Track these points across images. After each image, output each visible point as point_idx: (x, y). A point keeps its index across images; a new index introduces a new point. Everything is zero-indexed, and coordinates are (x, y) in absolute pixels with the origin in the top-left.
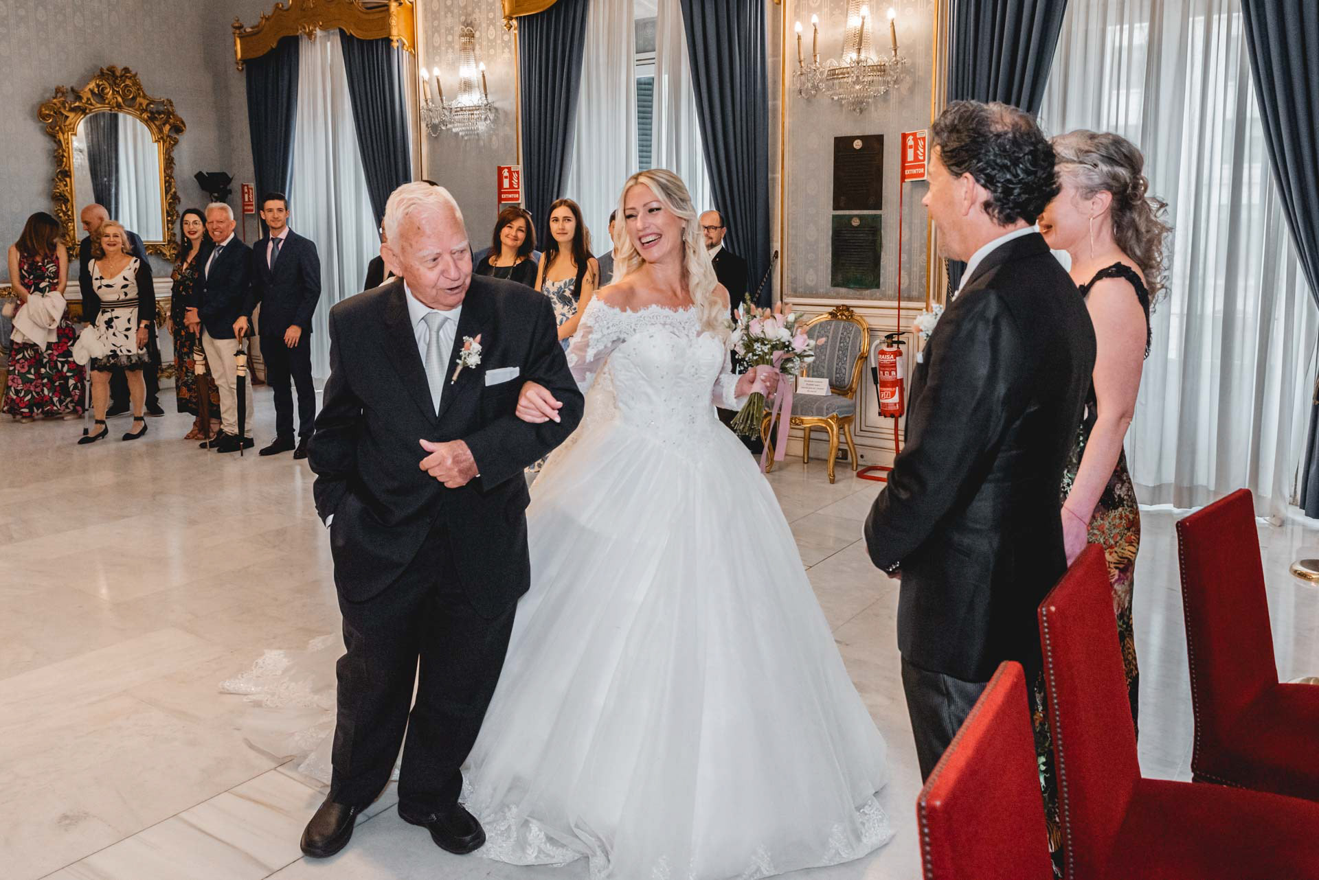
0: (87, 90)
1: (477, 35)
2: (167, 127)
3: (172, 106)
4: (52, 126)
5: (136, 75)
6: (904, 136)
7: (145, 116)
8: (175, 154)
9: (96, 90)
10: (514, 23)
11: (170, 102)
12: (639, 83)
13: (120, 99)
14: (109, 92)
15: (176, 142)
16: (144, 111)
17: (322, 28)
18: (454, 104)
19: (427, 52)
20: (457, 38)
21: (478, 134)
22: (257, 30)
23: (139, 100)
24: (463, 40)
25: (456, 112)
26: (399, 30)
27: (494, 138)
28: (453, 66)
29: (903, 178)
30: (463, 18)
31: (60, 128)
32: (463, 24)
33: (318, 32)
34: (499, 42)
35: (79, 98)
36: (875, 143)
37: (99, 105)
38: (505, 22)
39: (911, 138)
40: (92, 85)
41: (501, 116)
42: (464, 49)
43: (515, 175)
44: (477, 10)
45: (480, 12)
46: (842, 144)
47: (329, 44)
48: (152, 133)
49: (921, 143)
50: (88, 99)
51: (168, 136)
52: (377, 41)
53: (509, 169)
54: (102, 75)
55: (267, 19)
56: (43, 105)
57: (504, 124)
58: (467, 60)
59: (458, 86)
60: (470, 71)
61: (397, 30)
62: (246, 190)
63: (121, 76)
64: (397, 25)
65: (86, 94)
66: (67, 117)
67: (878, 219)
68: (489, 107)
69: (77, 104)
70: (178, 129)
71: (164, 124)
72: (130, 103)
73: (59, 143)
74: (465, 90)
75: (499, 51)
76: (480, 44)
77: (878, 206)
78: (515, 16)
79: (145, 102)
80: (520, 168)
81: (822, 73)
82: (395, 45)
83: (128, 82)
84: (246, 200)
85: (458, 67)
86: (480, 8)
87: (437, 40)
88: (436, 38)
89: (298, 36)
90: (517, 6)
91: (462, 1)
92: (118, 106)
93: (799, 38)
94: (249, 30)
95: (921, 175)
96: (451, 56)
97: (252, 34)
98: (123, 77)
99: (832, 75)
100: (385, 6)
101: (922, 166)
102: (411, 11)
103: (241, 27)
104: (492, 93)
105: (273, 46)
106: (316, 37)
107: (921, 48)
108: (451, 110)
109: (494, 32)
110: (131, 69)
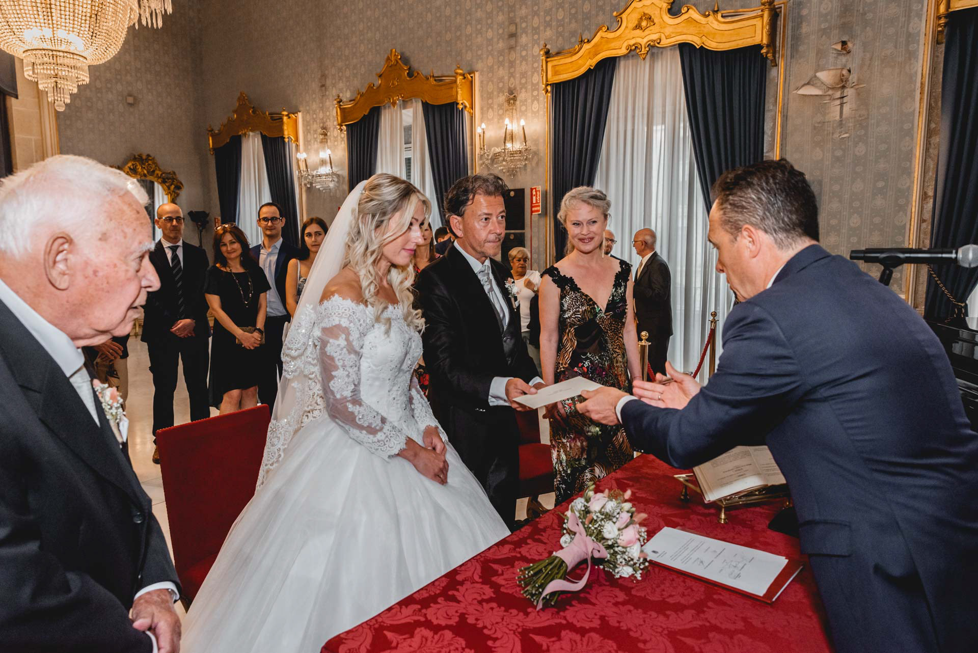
0: (127, 167)
1: (329, 134)
2: (172, 187)
3: (175, 175)
5: (154, 158)
6: (532, 189)
7: (160, 180)
9: (132, 167)
10: (344, 128)
11: (174, 173)
12: (406, 158)
13: (145, 172)
14: (139, 167)
15: (178, 195)
16: (160, 178)
17: (252, 131)
19: (305, 144)
20: (319, 136)
21: (330, 189)
22: (220, 132)
23: (157, 172)
24: (321, 137)
25: (316, 177)
27: (338, 191)
28: (317, 152)
29: (532, 212)
30: (321, 125)
32: (322, 128)
33: (251, 133)
34: (339, 138)
36: (520, 192)
38: (338, 127)
39: (534, 190)
40: (130, 164)
41: (341, 179)
42: (321, 142)
44: (328, 120)
45: (330, 122)
47: (255, 139)
48: (164, 190)
49: (538, 193)
51: (173, 191)
52: (278, 137)
54: (135, 159)
55: (224, 126)
57: (343, 183)
58: (324, 148)
59: (317, 163)
60: (325, 154)
61: (287, 132)
63: (146, 159)
64: (288, 129)
67: (523, 235)
68: (334, 174)
70: (179, 187)
71: (171, 185)
72: (153, 173)
74: (322, 165)
75: (338, 143)
76: (330, 139)
77: (523, 228)
78: (343, 124)
79: (160, 173)
81: (488, 155)
82: (286, 140)
83: (150, 162)
85: (319, 152)
86: (329, 119)
87: (309, 138)
88: (309, 136)
89: (240, 135)
90: (344, 119)
91: (321, 115)
92: (145, 175)
93: (480, 136)
94: (217, 132)
95: (538, 211)
96: (316, 145)
97: (217, 134)
98: (147, 160)
99: (496, 156)
100: (281, 119)
101: (539, 206)
102: (296, 121)
103: (212, 130)
104: (336, 166)
105: (228, 141)
106: (249, 136)
107: (541, 141)
108: (313, 176)
109: (336, 132)
110: (152, 155)
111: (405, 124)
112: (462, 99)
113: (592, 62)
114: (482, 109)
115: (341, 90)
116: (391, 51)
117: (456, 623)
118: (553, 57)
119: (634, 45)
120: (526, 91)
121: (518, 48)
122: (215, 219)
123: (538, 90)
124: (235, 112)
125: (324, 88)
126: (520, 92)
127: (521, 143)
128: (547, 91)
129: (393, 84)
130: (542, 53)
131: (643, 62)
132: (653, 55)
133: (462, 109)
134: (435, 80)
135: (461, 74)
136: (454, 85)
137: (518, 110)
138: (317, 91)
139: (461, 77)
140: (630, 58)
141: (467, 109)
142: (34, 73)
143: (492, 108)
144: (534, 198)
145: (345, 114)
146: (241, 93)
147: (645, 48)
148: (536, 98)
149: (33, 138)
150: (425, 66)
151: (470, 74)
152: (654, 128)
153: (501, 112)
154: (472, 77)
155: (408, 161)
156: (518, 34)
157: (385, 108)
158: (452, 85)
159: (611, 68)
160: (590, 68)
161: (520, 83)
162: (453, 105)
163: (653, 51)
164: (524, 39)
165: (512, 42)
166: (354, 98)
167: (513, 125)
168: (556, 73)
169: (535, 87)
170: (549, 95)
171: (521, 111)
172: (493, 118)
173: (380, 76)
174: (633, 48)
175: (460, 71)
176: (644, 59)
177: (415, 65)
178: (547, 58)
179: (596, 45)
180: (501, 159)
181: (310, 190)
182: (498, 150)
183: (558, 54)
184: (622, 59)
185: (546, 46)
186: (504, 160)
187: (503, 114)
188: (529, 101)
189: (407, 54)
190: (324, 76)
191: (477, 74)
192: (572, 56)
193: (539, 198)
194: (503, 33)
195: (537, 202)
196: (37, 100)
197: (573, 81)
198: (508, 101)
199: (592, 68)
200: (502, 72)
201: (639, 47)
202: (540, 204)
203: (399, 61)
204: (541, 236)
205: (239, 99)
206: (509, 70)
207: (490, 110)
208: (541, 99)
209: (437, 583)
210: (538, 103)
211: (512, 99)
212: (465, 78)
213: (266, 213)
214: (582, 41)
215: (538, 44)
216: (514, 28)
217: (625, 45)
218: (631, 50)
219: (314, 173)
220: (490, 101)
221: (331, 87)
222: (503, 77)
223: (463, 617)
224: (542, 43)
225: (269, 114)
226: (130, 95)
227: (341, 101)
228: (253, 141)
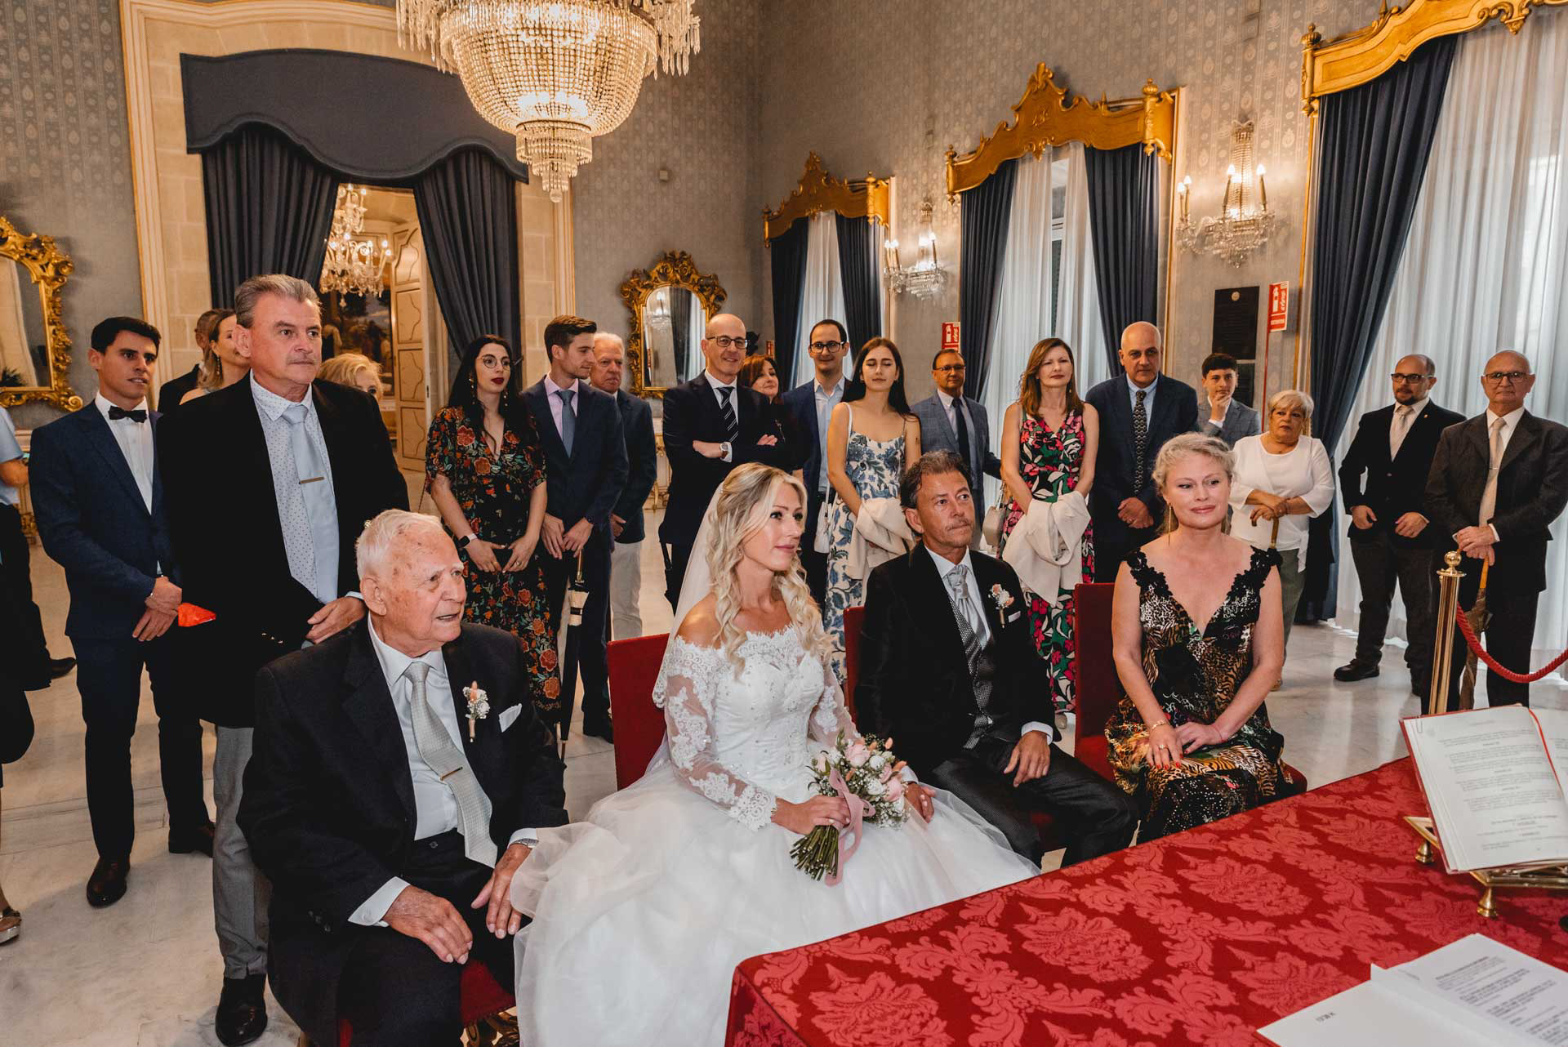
0: (655, 271)
1: (934, 208)
2: (713, 297)
3: (718, 279)
4: (629, 301)
5: (690, 257)
6: (1272, 288)
7: (697, 289)
9: (662, 272)
10: (958, 197)
11: (716, 277)
12: (1054, 243)
13: (679, 277)
14: (670, 270)
16: (695, 285)
17: (823, 209)
18: (915, 270)
19: (898, 226)
20: (920, 212)
21: (931, 296)
22: (780, 215)
23: (693, 276)
24: (923, 213)
25: (916, 276)
27: (942, 298)
28: (916, 237)
29: (1270, 327)
30: (924, 195)
31: (635, 302)
32: (925, 199)
33: (822, 214)
34: (950, 213)
35: (649, 277)
36: (1251, 294)
37: (663, 283)
38: (949, 196)
39: (1276, 289)
40: (659, 267)
41: (950, 279)
42: (923, 222)
43: (955, 330)
44: (934, 187)
45: (937, 188)
46: (1222, 296)
47: (828, 222)
48: (701, 302)
49: (1283, 293)
51: (712, 304)
52: (860, 218)
53: (952, 325)
54: (664, 260)
55: (786, 205)
56: (625, 284)
57: (951, 285)
58: (926, 231)
60: (926, 241)
61: (874, 209)
63: (680, 259)
64: (874, 204)
65: (654, 274)
66: (640, 293)
67: (1251, 369)
68: (939, 272)
69: (648, 283)
70: (720, 297)
71: (712, 294)
73: (634, 313)
74: (922, 257)
75: (949, 222)
76: (936, 217)
77: (1253, 355)
78: (957, 192)
79: (698, 278)
80: (959, 324)
81: (1193, 231)
82: (871, 221)
83: (685, 263)
85: (919, 237)
86: (937, 185)
87: (905, 215)
88: (905, 213)
89: (807, 217)
90: (958, 183)
91: (925, 179)
92: (677, 282)
93: (1182, 198)
94: (775, 214)
95: (1282, 326)
96: (915, 228)
97: (777, 217)
99: (1208, 230)
100: (865, 189)
101: (1283, 317)
102: (887, 191)
103: (770, 212)
104: (943, 259)
105: (790, 226)
106: (819, 218)
107: (1297, 200)
108: (907, 276)
109: (946, 205)
110: (688, 252)
111: (1055, 185)
112: (1152, 134)
113: (1405, 50)
114: (1188, 150)
115: (957, 138)
116: (1038, 66)
117: (936, 978)
118: (1328, 46)
119: (1495, 7)
120: (1273, 114)
121: (1262, 38)
123: (1295, 109)
124: (801, 182)
125: (931, 136)
126: (1261, 116)
127: (1257, 206)
128: (1311, 110)
129: (1038, 121)
130: (1305, 42)
131: (1514, 38)
132: (1538, 20)
133: (1153, 154)
134: (1109, 109)
135: (1153, 95)
136: (1141, 115)
137: (1255, 147)
138: (921, 141)
139: (1154, 100)
140: (1488, 32)
141: (1162, 153)
142: (527, 153)
143: (1208, 148)
144: (1276, 303)
145: (960, 175)
146: (811, 154)
147: (1521, 10)
148: (1290, 125)
149: (543, 235)
150: (1093, 85)
151: (1170, 92)
152: (1533, 163)
153: (1223, 154)
154: (1173, 97)
155: (1057, 246)
156: (1264, 13)
157: (1024, 161)
158: (1137, 115)
159: (1444, 57)
160: (1399, 61)
161: (1263, 100)
162: (1137, 148)
163: (1541, 13)
164: (1273, 21)
165: (1252, 28)
166: (974, 149)
167: (1241, 176)
168: (1329, 77)
169: (1289, 104)
170: (1316, 116)
171: (1259, 148)
172: (1207, 165)
173: (1018, 110)
174: (1495, 12)
175: (1152, 90)
176: (1517, 32)
177: (1077, 86)
178: (1315, 50)
179: (1415, 16)
180: (1216, 235)
181: (902, 296)
182: (1212, 221)
183: (1338, 40)
184: (1470, 36)
185: (1314, 29)
186: (1221, 238)
187: (1227, 156)
188: (1278, 130)
189: (1065, 69)
190: (932, 117)
191: (1183, 91)
192: (1363, 42)
193: (1285, 302)
194: (1236, 14)
195: (1280, 310)
197: (1365, 87)
198: (1238, 134)
199: (1404, 60)
200: (1229, 83)
201: (1508, 9)
202: (1286, 313)
203: (1051, 83)
204: (1287, 370)
205: (808, 162)
206: (1243, 77)
207: (1204, 152)
208: (1300, 125)
209: (927, 915)
210: (1295, 133)
211: (1244, 130)
212: (1160, 100)
213: (820, 335)
214: (1387, 13)
215: (1301, 28)
216: (1257, 5)
217: (1478, 8)
218: (1489, 18)
219: (909, 271)
220: (1205, 136)
221: (941, 134)
222: (1231, 93)
223: (948, 971)
224: (1308, 23)
225: (849, 183)
226: (664, 169)
227: (955, 155)
228: (825, 225)
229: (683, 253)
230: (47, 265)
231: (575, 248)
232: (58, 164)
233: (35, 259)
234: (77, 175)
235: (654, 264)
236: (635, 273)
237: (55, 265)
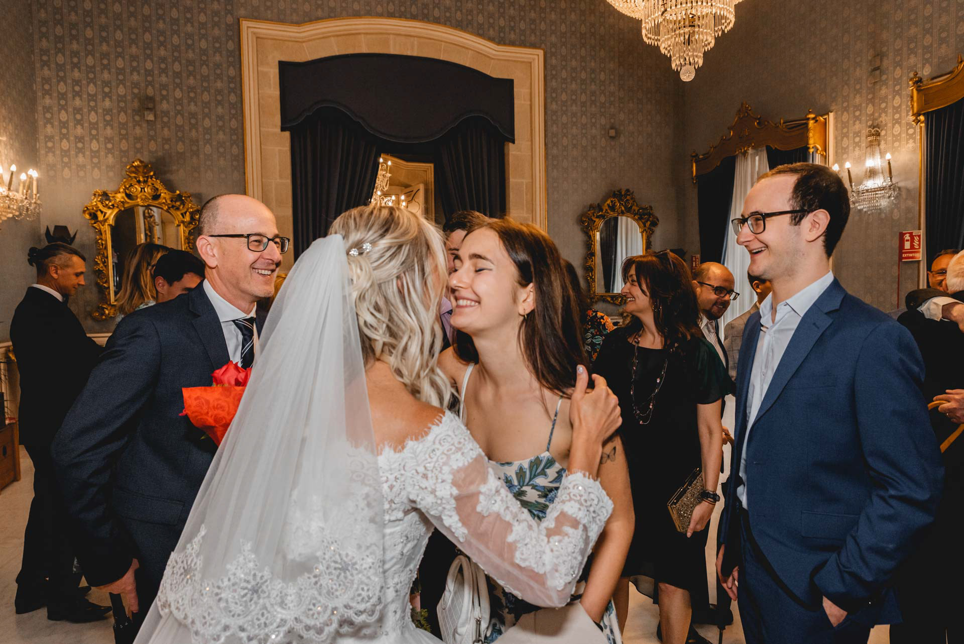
0: (606, 204)
1: (883, 133)
2: (649, 223)
3: (652, 210)
4: (587, 227)
5: (632, 193)
7: (636, 217)
8: (652, 239)
9: (611, 205)
10: (922, 118)
11: (651, 207)
13: (623, 208)
14: (618, 205)
15: (653, 232)
16: (636, 214)
17: (753, 148)
18: (862, 187)
19: (836, 153)
20: (863, 138)
21: (881, 209)
22: (708, 156)
23: (634, 208)
24: (870, 139)
25: (863, 193)
26: (814, 140)
27: (896, 210)
28: (860, 160)
30: (870, 123)
31: (591, 228)
32: (870, 127)
33: (750, 151)
34: (904, 135)
35: (601, 210)
37: (612, 213)
38: (912, 119)
40: (609, 202)
41: (904, 193)
42: (871, 145)
43: (916, 239)
44: (883, 115)
45: (886, 116)
47: (757, 158)
48: (640, 227)
50: (606, 210)
51: (649, 229)
53: (911, 235)
54: (615, 195)
55: (714, 148)
56: (583, 215)
57: (907, 199)
58: (873, 154)
59: (864, 173)
60: (874, 162)
62: (694, 259)
64: (813, 137)
65: (605, 207)
66: (595, 221)
68: (892, 187)
69: (600, 213)
70: (654, 224)
71: (647, 221)
72: (628, 211)
73: (590, 237)
74: (870, 177)
75: (904, 142)
76: (886, 140)
78: (923, 112)
79: (637, 209)
80: (922, 232)
82: (811, 150)
83: (628, 197)
84: (694, 265)
85: (865, 160)
86: (886, 113)
87: (845, 142)
89: (735, 156)
90: (924, 105)
91: (870, 110)
92: (622, 212)
94: (701, 157)
96: (859, 150)
97: (704, 159)
98: (626, 195)
100: (807, 124)
102: (825, 124)
103: (697, 155)
104: (900, 175)
105: (717, 165)
106: (747, 155)
109: (904, 127)
110: (631, 190)
122: (692, 257)
124: (731, 128)
125: (878, 72)
138: (865, 78)
145: (927, 97)
146: (742, 104)
149: (524, 181)
190: (880, 55)
196: (530, 143)
205: (739, 111)
221: (891, 68)
225: (784, 123)
226: (612, 128)
227: (920, 80)
228: (753, 161)
229: (628, 190)
230: (185, 213)
231: (547, 190)
232: (195, 142)
233: (178, 209)
234: (208, 149)
235: (604, 200)
236: (591, 207)
237: (191, 213)
